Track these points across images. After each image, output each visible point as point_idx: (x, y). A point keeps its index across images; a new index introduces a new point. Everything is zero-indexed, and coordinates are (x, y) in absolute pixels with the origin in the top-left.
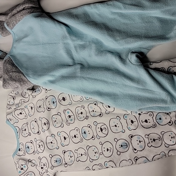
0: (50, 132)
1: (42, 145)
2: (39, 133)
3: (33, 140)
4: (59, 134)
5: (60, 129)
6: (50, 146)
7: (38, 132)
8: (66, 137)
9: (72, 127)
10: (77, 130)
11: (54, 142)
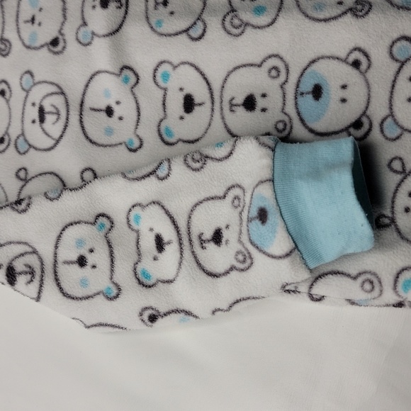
0: (118, 50)
1: (58, 114)
2: (59, 48)
3: (14, 82)
4: (166, 76)
5: (180, 49)
6: (96, 125)
7: (55, 42)
8: (197, 100)
9: (254, 45)
10: (274, 73)
11: (125, 109)
